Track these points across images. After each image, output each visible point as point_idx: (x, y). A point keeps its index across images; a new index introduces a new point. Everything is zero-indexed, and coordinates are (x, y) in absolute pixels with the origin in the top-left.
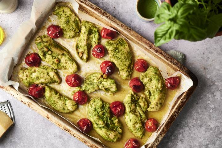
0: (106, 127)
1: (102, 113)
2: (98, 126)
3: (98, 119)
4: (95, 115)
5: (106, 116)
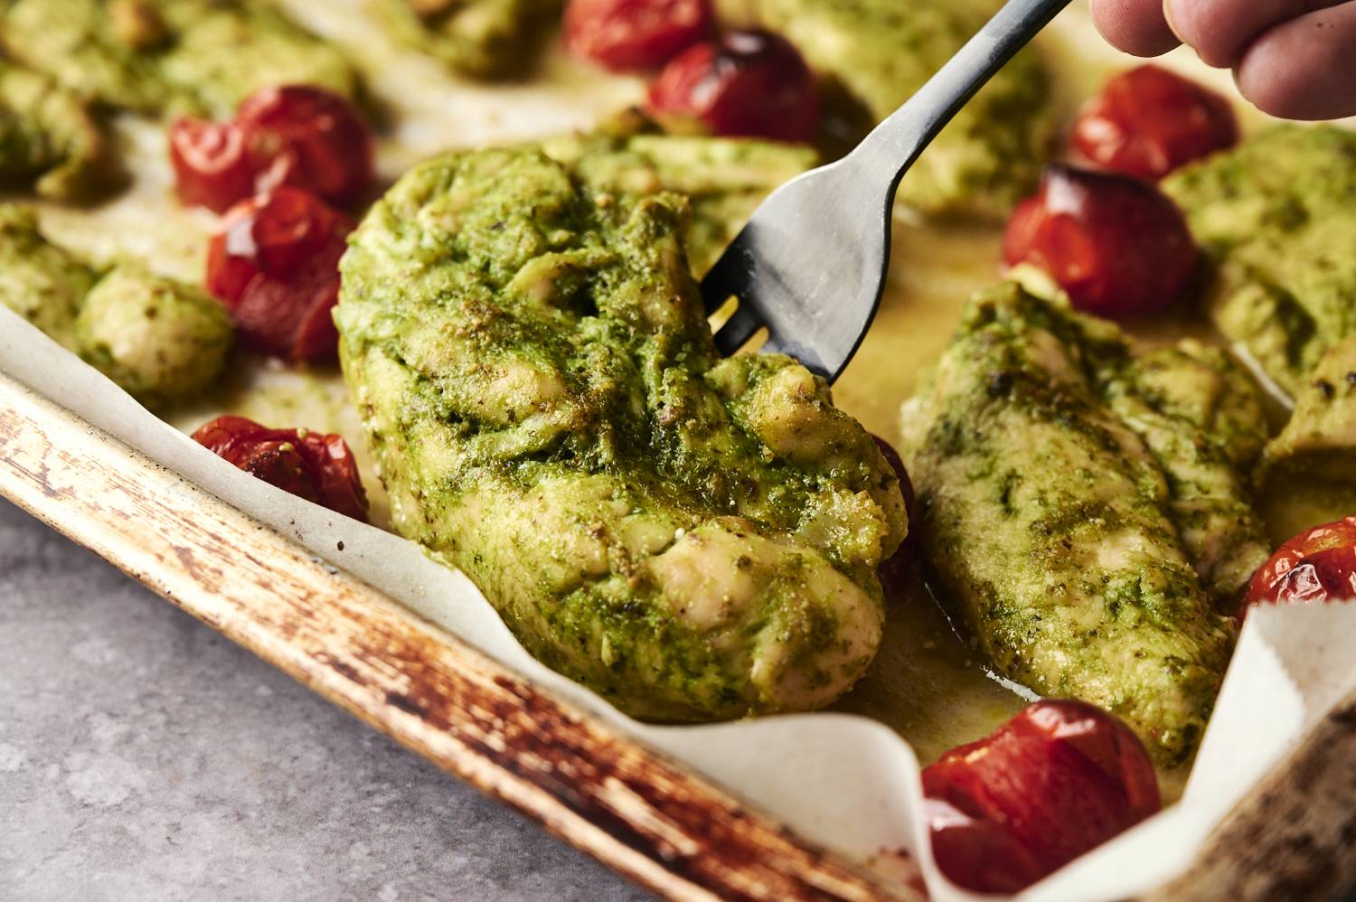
1: (559, 282)
2: (474, 446)
3: (483, 343)
4: (440, 302)
5: (614, 306)
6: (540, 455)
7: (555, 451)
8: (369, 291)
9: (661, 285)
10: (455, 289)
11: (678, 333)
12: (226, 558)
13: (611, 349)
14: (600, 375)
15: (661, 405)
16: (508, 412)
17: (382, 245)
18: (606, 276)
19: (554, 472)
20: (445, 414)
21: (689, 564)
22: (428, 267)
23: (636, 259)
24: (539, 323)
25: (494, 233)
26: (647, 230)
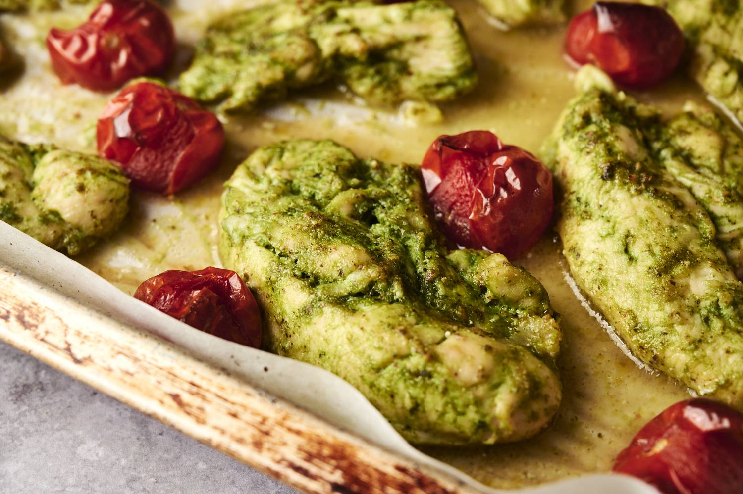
0: (397, 291)
1: (356, 206)
2: (319, 291)
3: (319, 235)
4: (289, 213)
5: (392, 217)
6: (359, 295)
7: (369, 293)
8: (243, 209)
9: (416, 208)
10: (297, 207)
11: (429, 234)
12: (204, 398)
13: (392, 240)
14: (389, 252)
15: (425, 270)
16: (338, 271)
17: (247, 186)
18: (383, 203)
19: (369, 303)
20: (298, 273)
21: (456, 348)
22: (279, 196)
23: (400, 194)
24: (349, 226)
25: (316, 179)
26: (404, 179)
